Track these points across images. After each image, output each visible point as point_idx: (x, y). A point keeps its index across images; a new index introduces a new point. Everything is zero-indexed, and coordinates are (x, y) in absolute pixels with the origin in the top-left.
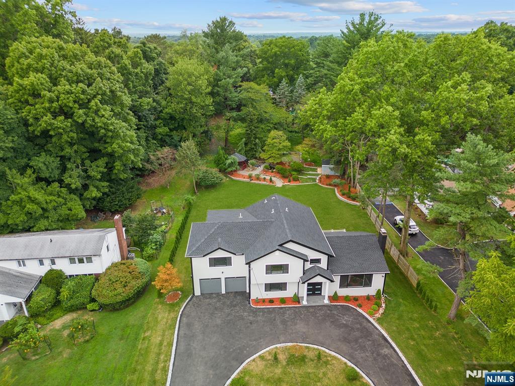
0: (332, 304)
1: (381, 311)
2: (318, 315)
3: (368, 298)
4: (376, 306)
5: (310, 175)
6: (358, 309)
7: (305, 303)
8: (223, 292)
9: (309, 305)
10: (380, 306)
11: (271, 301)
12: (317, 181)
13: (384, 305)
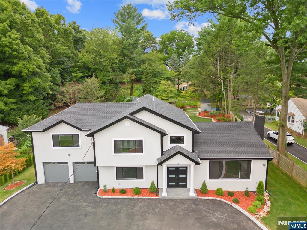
0: (199, 197)
1: (266, 209)
2: (179, 209)
3: (247, 194)
4: (259, 202)
5: (191, 111)
6: (234, 205)
7: (164, 194)
8: (72, 180)
9: (169, 197)
10: (264, 203)
11: (123, 192)
12: (197, 115)
13: (268, 203)
